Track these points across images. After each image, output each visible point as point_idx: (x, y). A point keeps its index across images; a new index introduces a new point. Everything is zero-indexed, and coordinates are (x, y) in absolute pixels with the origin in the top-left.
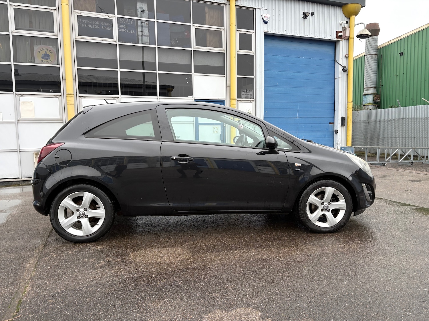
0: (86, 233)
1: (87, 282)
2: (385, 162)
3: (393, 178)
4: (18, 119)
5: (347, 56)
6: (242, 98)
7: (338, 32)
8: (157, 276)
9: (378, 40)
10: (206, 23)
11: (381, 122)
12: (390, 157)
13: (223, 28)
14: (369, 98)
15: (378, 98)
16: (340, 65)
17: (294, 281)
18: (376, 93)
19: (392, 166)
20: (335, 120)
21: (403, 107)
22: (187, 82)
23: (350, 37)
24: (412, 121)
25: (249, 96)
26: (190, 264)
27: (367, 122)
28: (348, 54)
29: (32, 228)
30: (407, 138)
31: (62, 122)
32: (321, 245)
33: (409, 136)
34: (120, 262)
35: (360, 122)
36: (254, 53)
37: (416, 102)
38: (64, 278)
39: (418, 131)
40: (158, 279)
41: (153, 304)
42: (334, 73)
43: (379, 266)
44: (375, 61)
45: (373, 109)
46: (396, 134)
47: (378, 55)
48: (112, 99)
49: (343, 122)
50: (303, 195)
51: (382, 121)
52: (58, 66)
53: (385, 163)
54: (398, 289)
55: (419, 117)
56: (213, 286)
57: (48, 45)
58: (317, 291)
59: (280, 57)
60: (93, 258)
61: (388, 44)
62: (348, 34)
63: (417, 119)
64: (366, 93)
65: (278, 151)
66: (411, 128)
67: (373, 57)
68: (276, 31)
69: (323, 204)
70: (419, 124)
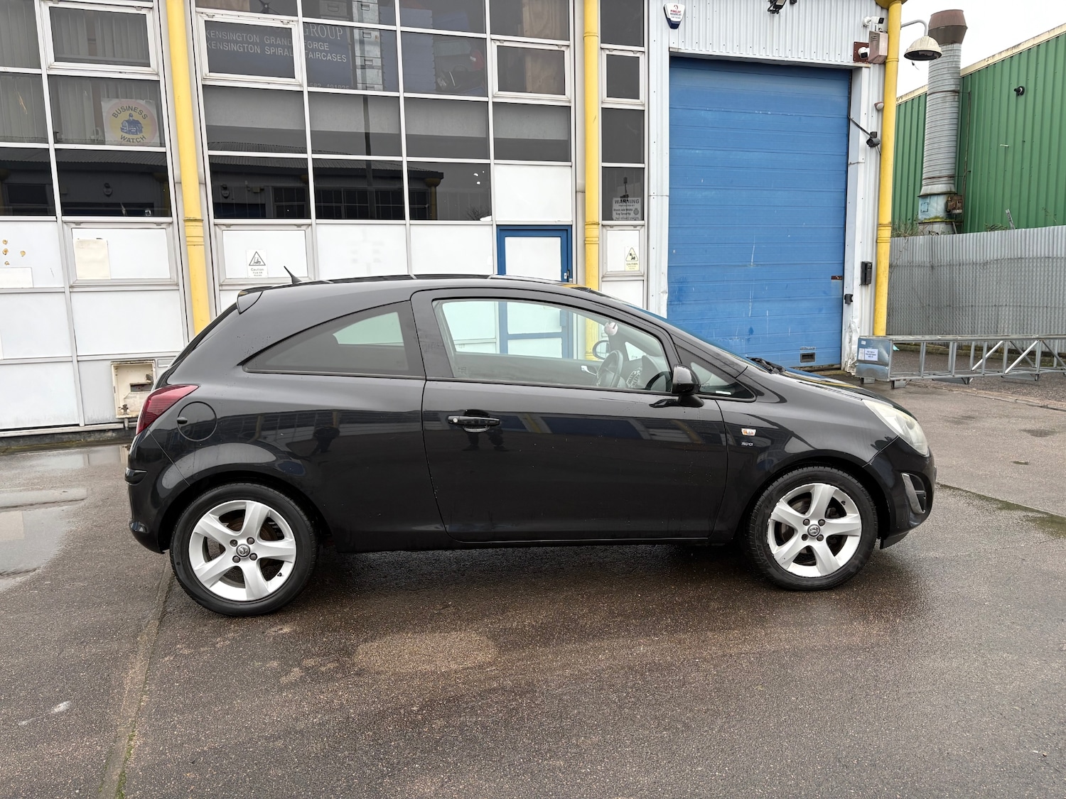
0: (253, 595)
1: (266, 724)
2: (968, 376)
3: (987, 425)
4: (71, 283)
5: (880, 106)
6: (614, 218)
7: (857, 45)
8: (421, 709)
9: (962, 55)
10: (525, 30)
11: (964, 267)
12: (981, 360)
13: (566, 43)
14: (935, 205)
15: (959, 205)
16: (861, 129)
17: (734, 726)
18: (953, 190)
19: (988, 385)
20: (845, 271)
21: (1020, 230)
22: (479, 183)
23: (889, 57)
24: (1042, 265)
25: (632, 215)
26: (495, 678)
27: (928, 265)
28: (883, 102)
29: (127, 571)
30: (1028, 307)
31: (176, 288)
32: (800, 624)
33: (1032, 303)
34: (336, 670)
35: (911, 265)
36: (643, 105)
37: (1052, 217)
38: (215, 713)
39: (1056, 290)
40: (425, 720)
41: (417, 787)
42: (845, 151)
43: (934, 685)
44: (953, 109)
45: (943, 233)
46: (999, 296)
47: (961, 94)
48: (295, 228)
49: (866, 274)
50: (759, 503)
51: (967, 264)
52: (162, 150)
53: (968, 379)
54: (973, 749)
55: (1059, 256)
56: (549, 739)
57: (136, 98)
58: (787, 756)
59: (710, 113)
60: (275, 658)
61: (986, 64)
62: (882, 51)
63: (1055, 260)
64: (928, 192)
65: (701, 398)
66: (1038, 283)
67: (948, 98)
68: (699, 47)
69: (806, 522)
70: (1058, 274)
